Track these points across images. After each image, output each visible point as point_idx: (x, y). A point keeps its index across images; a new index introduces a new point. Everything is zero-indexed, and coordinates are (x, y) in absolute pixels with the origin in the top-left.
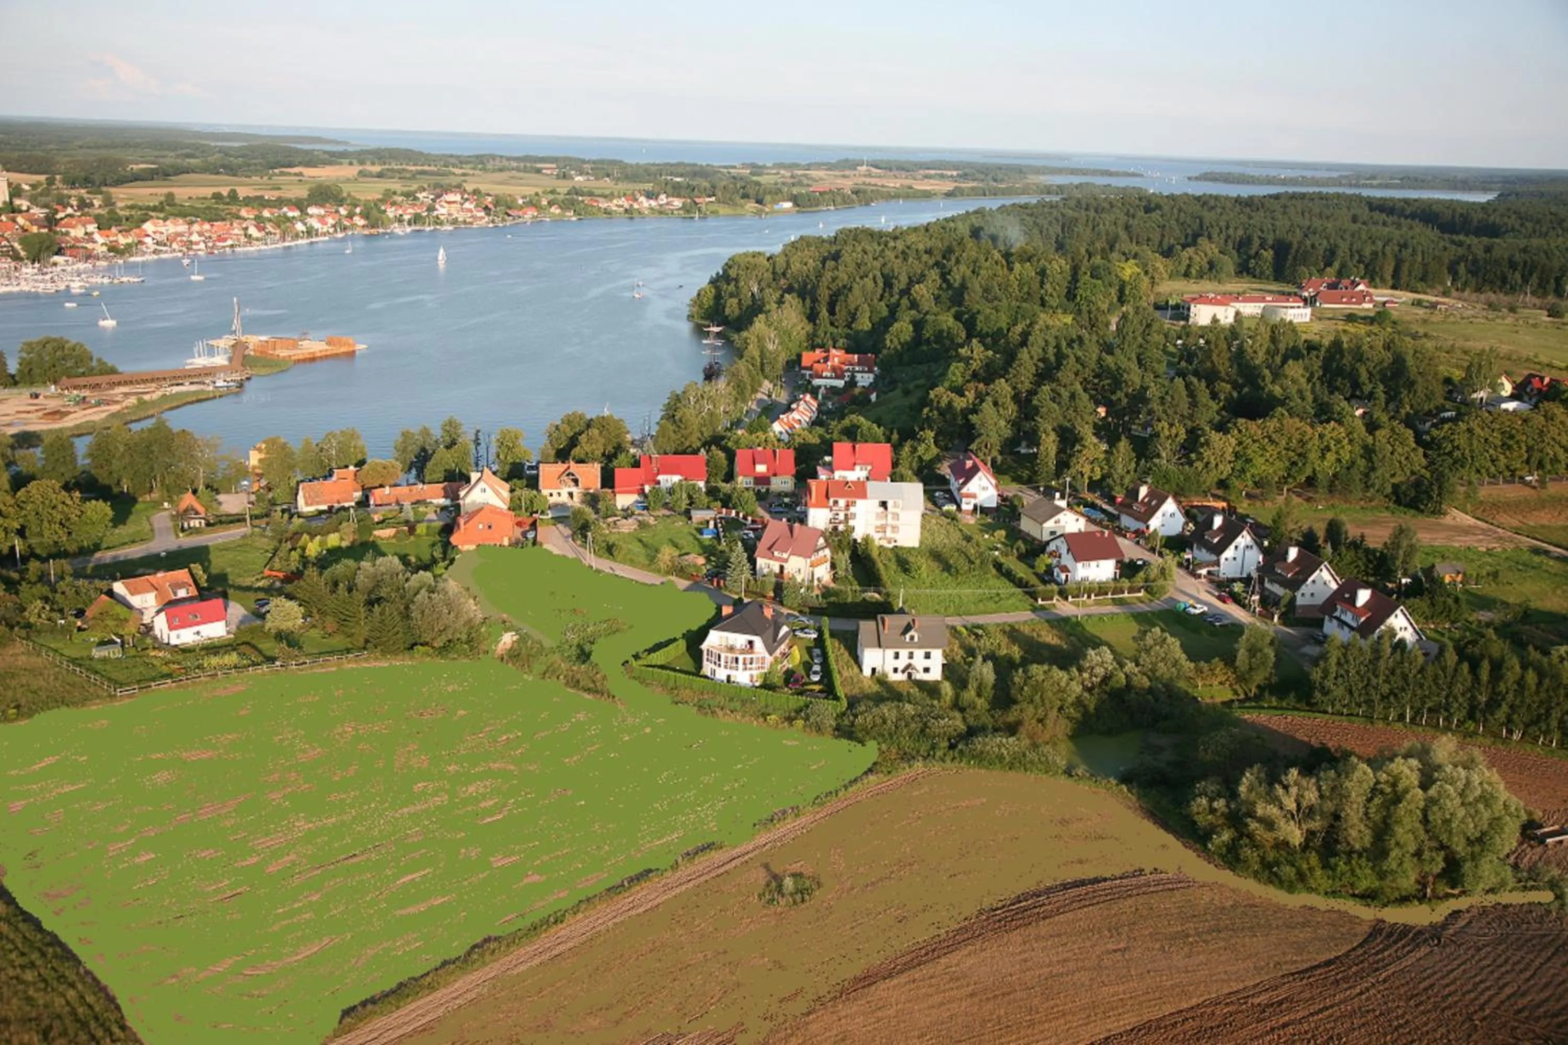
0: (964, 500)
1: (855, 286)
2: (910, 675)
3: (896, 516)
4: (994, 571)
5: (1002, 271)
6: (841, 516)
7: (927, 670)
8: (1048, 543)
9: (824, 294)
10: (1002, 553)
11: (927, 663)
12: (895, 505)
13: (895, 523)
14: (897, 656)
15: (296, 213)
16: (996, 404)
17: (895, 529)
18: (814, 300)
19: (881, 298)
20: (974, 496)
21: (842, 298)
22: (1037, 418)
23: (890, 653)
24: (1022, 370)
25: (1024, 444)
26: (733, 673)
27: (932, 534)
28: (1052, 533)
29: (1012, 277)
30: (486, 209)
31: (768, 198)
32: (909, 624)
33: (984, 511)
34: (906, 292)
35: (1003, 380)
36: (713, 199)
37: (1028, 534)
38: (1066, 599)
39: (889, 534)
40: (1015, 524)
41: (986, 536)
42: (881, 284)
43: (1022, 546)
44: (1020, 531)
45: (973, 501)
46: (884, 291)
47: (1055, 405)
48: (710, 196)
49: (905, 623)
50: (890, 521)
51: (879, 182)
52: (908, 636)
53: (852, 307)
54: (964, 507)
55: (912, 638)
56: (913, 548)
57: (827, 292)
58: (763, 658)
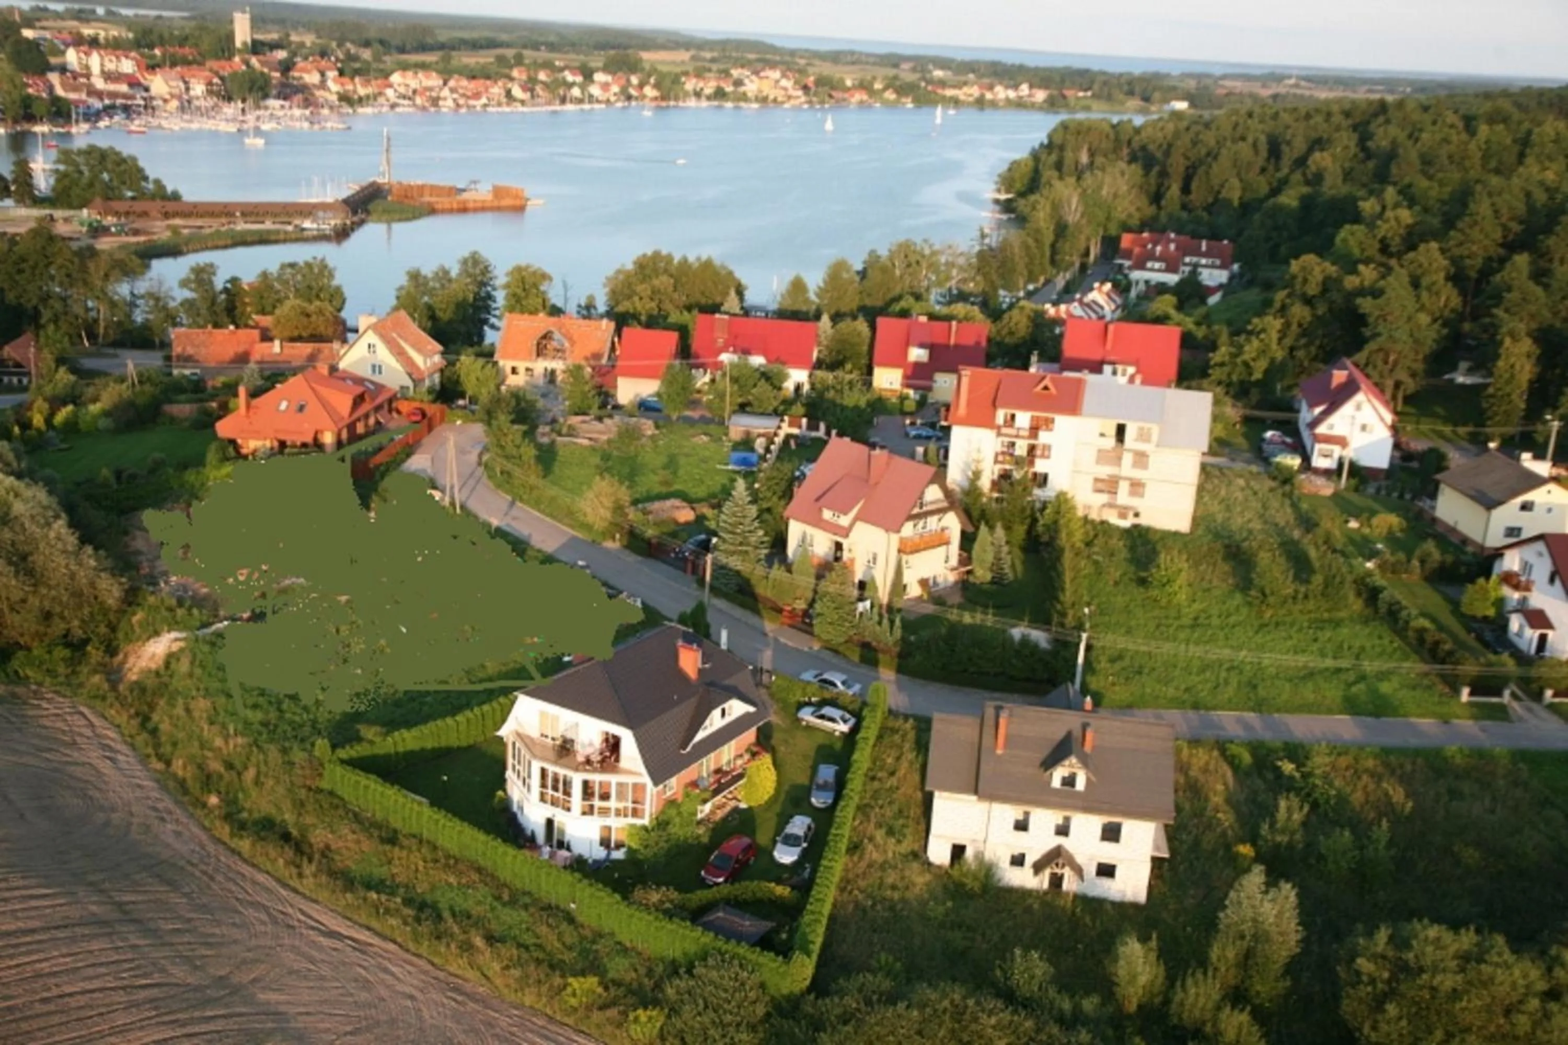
0: (1318, 447)
1: (1224, 151)
2: (1056, 881)
3: (1141, 459)
4: (1357, 605)
5: (1458, 137)
6: (1021, 449)
7: (1106, 871)
8: (1498, 554)
9: (1177, 164)
10: (1381, 567)
11: (1108, 852)
12: (1144, 436)
13: (1138, 474)
14: (1022, 826)
15: (579, 79)
16: (1415, 284)
17: (1137, 487)
18: (1163, 174)
19: (1263, 170)
20: (1342, 442)
21: (1203, 168)
22: (1499, 312)
23: (1010, 813)
24: (1475, 234)
25: (1463, 365)
26: (560, 817)
27: (1228, 509)
28: (1512, 531)
29: (1472, 146)
30: (805, 88)
31: (1157, 95)
32: (1068, 737)
33: (1358, 473)
34: (1301, 162)
35: (1434, 245)
36: (1089, 93)
37: (1453, 530)
38: (1538, 696)
39: (1123, 497)
40: (1424, 504)
41: (1353, 524)
42: (1264, 153)
43: (1436, 555)
44: (1434, 520)
45: (1337, 451)
46: (1268, 159)
47: (1539, 291)
48: (1086, 90)
49: (1060, 735)
50: (1127, 468)
51: (1307, 93)
52: (1058, 775)
53: (1216, 182)
54: (1318, 462)
55: (1069, 781)
56: (1176, 534)
57: (1182, 161)
58: (638, 788)
